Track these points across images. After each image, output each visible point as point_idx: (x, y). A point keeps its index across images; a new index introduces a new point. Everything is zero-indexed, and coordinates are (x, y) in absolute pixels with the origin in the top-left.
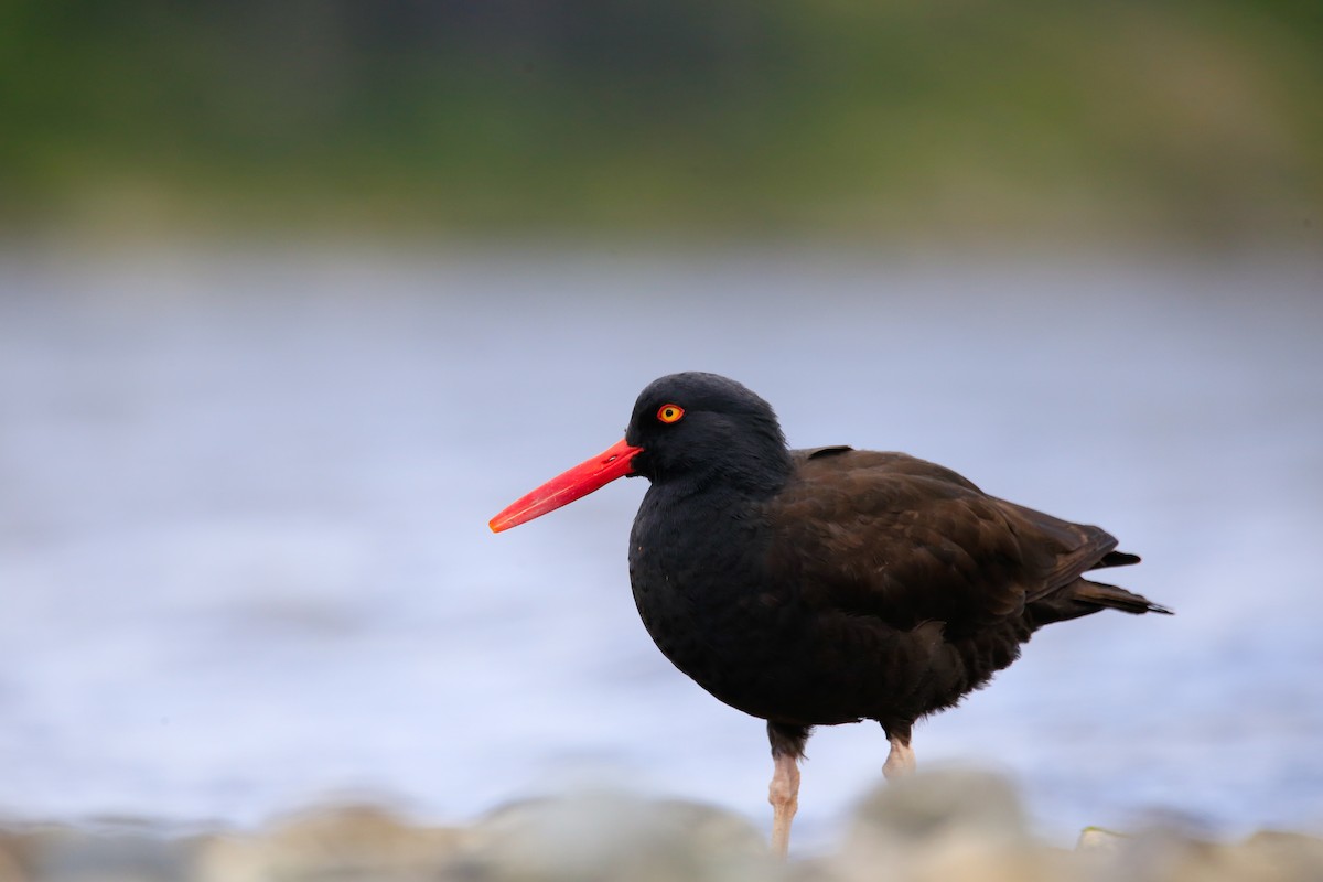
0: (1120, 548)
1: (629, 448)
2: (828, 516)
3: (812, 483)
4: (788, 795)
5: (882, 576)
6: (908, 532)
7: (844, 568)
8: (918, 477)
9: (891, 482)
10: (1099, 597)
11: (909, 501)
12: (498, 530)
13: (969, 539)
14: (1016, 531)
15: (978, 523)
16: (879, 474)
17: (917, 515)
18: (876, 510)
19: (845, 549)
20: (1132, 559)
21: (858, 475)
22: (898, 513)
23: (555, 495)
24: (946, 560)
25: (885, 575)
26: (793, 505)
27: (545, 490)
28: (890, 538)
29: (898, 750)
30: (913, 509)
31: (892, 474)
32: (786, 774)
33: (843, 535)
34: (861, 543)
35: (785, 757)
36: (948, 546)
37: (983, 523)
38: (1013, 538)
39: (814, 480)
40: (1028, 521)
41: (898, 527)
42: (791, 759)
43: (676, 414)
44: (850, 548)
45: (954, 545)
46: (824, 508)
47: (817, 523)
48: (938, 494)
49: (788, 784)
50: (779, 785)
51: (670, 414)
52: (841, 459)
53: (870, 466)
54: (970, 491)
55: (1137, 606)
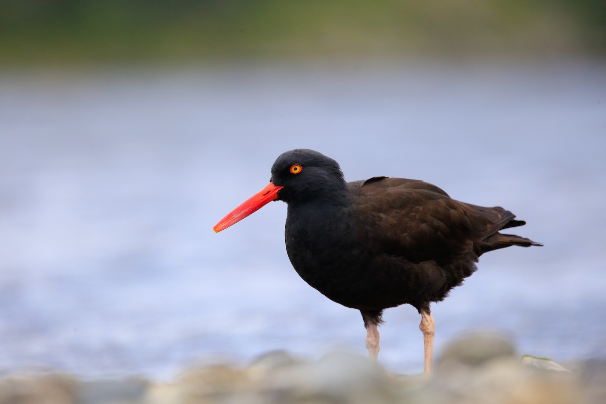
0: (516, 219)
1: (276, 187)
2: (380, 210)
3: (371, 195)
4: (374, 343)
5: (406, 237)
6: (417, 217)
7: (388, 234)
8: (420, 190)
9: (407, 193)
10: (509, 241)
11: (417, 202)
12: (218, 231)
13: (446, 219)
14: (468, 215)
15: (449, 211)
16: (401, 189)
17: (421, 208)
18: (402, 206)
19: (388, 225)
20: (522, 223)
21: (391, 190)
22: (413, 208)
23: (242, 212)
24: (437, 229)
25: (407, 237)
26: (362, 206)
27: (238, 210)
28: (409, 219)
29: (425, 317)
30: (418, 205)
31: (408, 189)
32: (372, 334)
33: (388, 219)
34: (396, 222)
35: (371, 326)
36: (437, 223)
37: (452, 211)
38: (467, 218)
39: (372, 193)
40: (473, 210)
41: (413, 214)
42: (375, 325)
43: (299, 169)
44: (391, 225)
45: (439, 222)
46: (378, 207)
47: (374, 213)
48: (430, 198)
49: (374, 338)
50: (370, 339)
51: (296, 169)
52: (382, 182)
53: (397, 185)
54: (443, 195)
55: (526, 243)
